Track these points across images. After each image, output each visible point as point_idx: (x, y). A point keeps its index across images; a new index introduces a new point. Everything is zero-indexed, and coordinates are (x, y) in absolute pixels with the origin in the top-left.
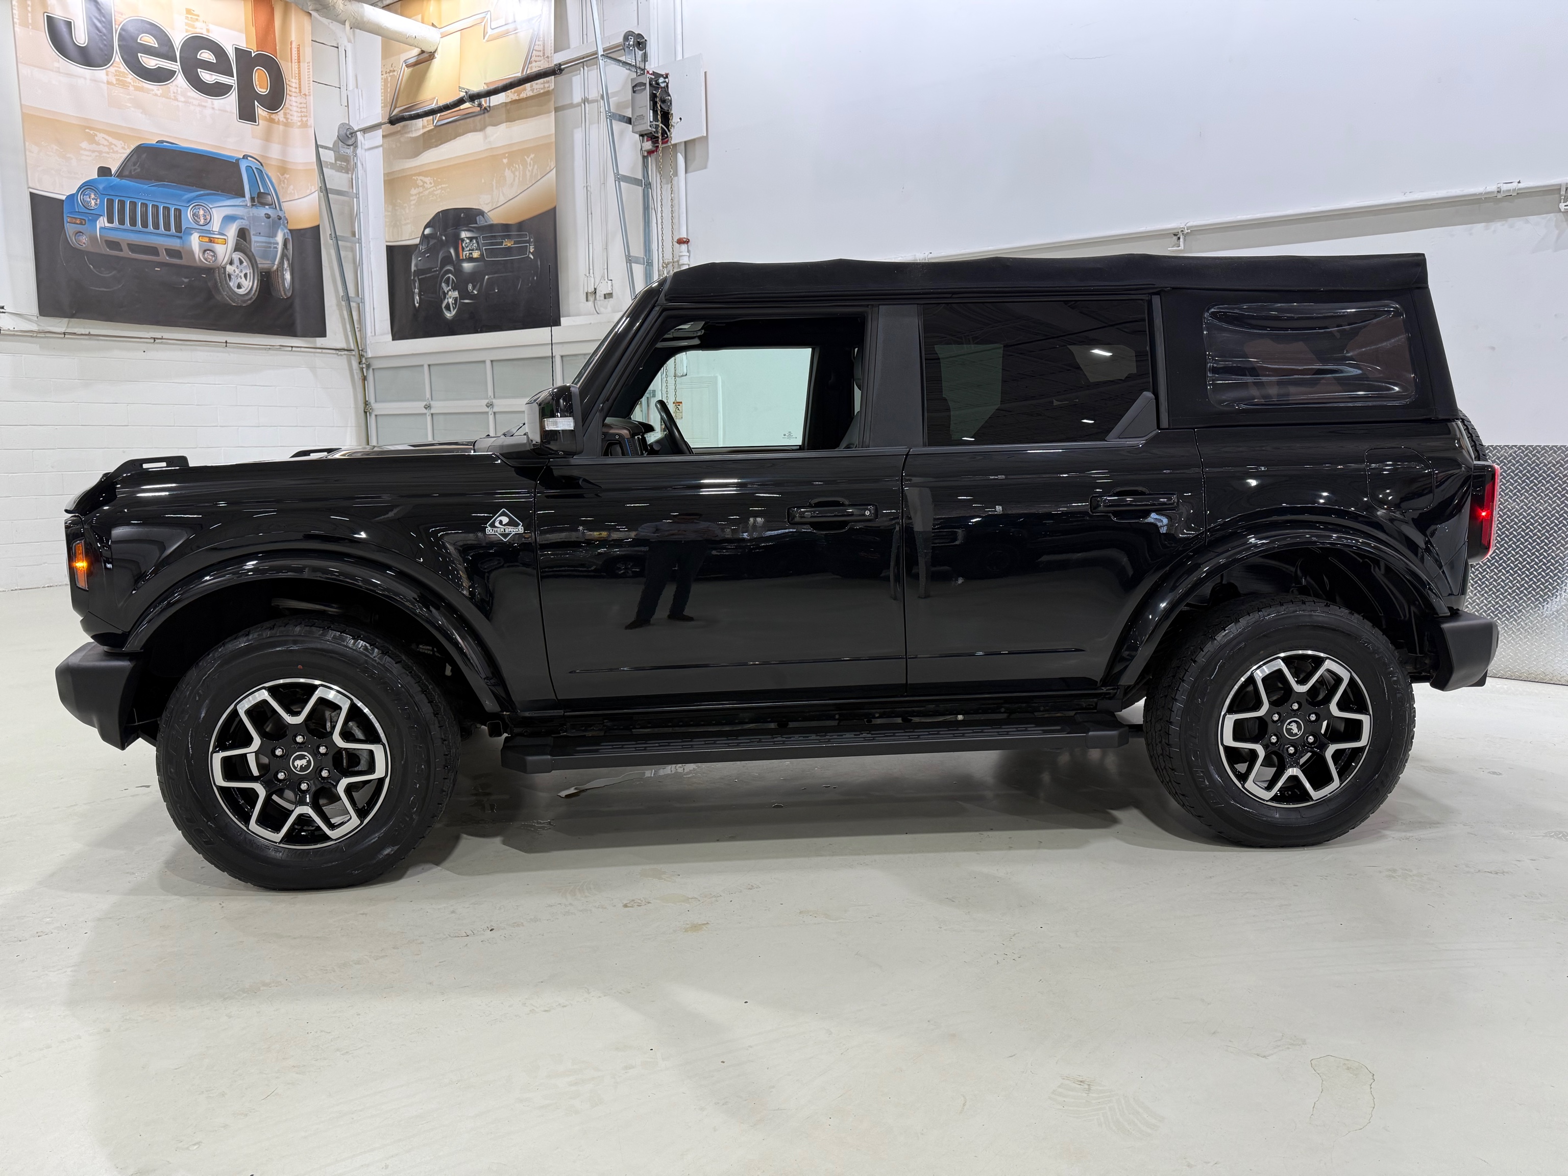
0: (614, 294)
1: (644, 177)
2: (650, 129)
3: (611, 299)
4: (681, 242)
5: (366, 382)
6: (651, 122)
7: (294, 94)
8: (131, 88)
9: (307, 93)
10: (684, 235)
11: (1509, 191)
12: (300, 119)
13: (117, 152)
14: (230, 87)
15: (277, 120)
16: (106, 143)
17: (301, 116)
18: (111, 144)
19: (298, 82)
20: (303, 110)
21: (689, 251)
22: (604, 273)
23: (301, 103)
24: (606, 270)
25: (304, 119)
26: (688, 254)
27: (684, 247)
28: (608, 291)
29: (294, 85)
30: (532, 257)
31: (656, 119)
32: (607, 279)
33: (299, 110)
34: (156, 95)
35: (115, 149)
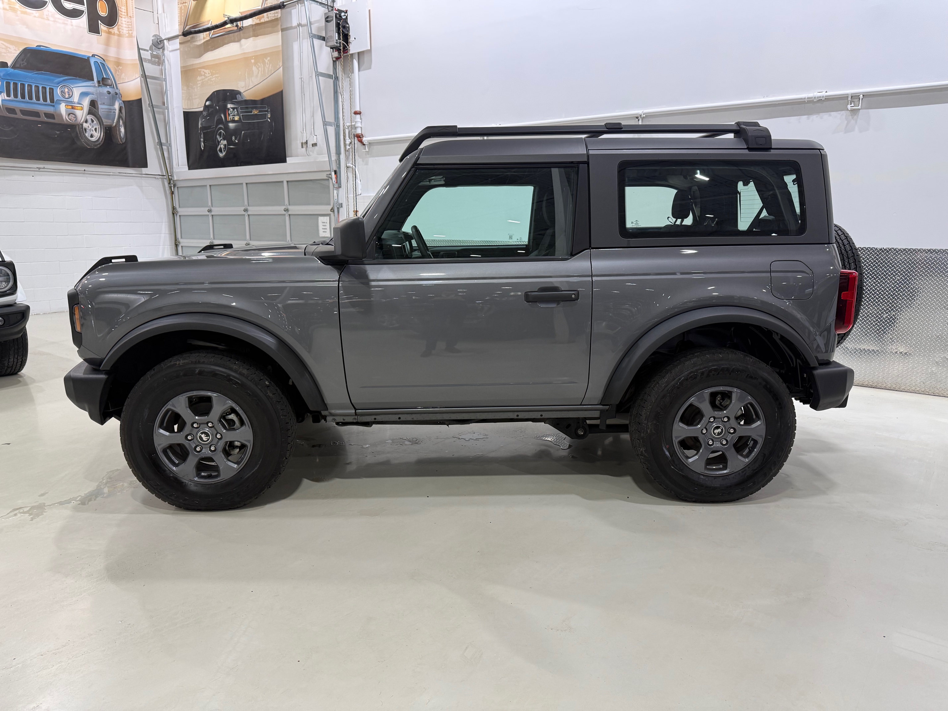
0: (318, 144)
1: (334, 74)
2: (336, 44)
3: (316, 147)
4: (356, 113)
5: (173, 195)
6: (336, 40)
7: (123, 16)
8: (19, 12)
9: (131, 16)
10: (358, 109)
11: (820, 97)
12: (127, 32)
13: (11, 53)
14: (82, 12)
15: (113, 32)
16: (4, 47)
17: (128, 30)
18: (7, 47)
19: (125, 8)
20: (129, 26)
21: (361, 119)
22: (312, 131)
23: (128, 22)
24: (313, 129)
25: (130, 32)
26: (361, 121)
27: (358, 116)
28: (315, 142)
29: (123, 11)
30: (269, 121)
31: (339, 38)
32: (313, 135)
33: (127, 26)
34: (35, 17)
35: (10, 50)
